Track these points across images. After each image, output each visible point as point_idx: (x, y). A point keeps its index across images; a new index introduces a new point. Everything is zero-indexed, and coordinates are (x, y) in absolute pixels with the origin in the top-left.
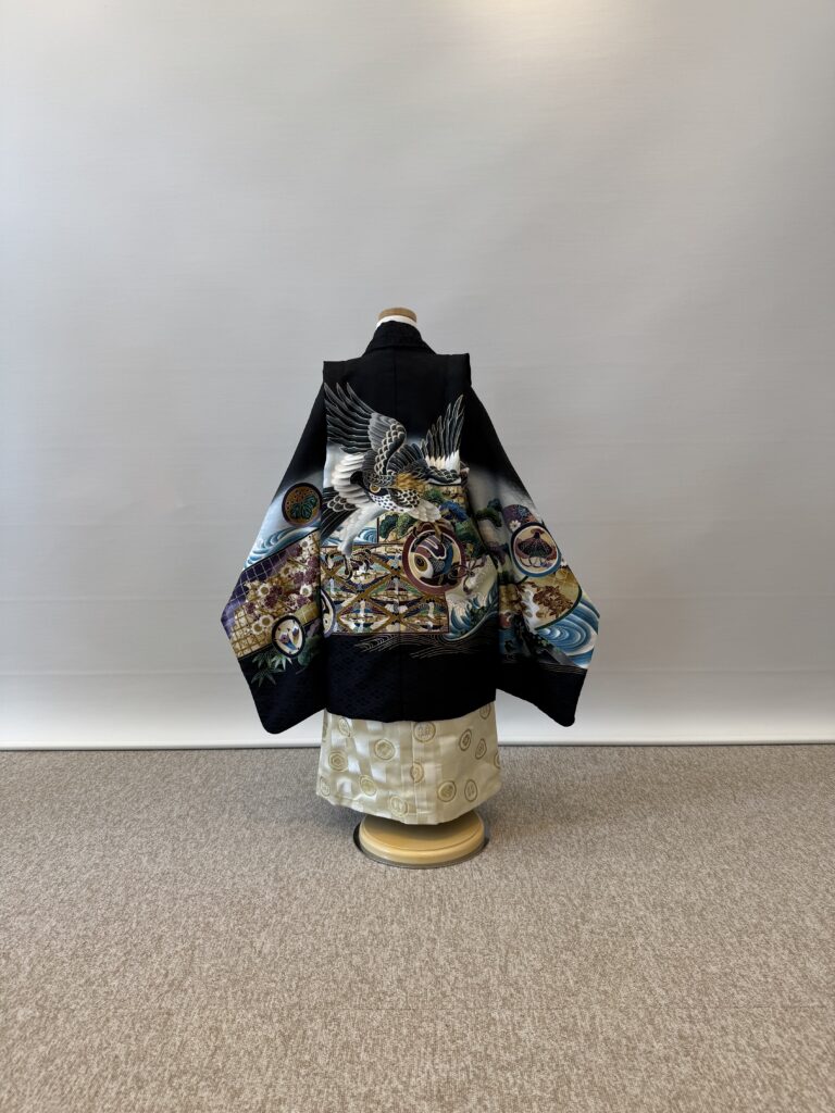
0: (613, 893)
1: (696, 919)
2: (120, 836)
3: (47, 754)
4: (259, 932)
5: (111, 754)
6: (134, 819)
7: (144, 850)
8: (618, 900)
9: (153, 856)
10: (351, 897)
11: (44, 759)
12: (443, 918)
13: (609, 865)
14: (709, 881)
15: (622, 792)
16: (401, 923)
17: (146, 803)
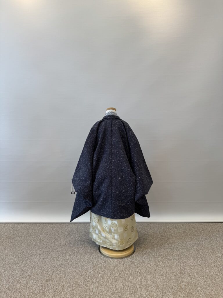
0: (189, 272)
1: (214, 281)
2: (48, 252)
3: (24, 224)
4: (91, 285)
5: (42, 224)
6: (51, 246)
7: (55, 257)
8: (190, 274)
9: (58, 258)
10: (115, 273)
11: (23, 226)
12: (142, 280)
13: (186, 263)
14: (215, 268)
15: (185, 238)
16: (131, 282)
17: (53, 241)
